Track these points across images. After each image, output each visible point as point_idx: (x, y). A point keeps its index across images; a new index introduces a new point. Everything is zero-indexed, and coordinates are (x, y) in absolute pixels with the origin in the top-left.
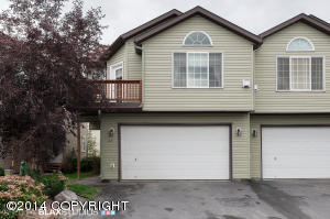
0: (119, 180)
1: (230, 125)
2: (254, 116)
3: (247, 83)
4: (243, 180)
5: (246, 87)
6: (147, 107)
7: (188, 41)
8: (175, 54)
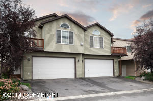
0: (32, 79)
1: (75, 58)
2: (83, 55)
3: (82, 44)
4: (80, 78)
5: (82, 45)
6: (46, 50)
7: (62, 26)
8: (57, 30)
